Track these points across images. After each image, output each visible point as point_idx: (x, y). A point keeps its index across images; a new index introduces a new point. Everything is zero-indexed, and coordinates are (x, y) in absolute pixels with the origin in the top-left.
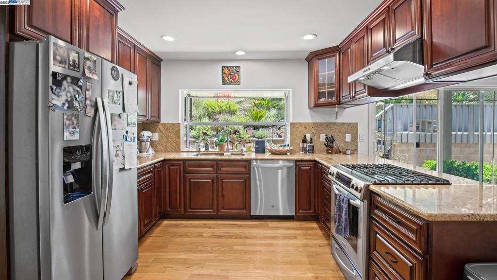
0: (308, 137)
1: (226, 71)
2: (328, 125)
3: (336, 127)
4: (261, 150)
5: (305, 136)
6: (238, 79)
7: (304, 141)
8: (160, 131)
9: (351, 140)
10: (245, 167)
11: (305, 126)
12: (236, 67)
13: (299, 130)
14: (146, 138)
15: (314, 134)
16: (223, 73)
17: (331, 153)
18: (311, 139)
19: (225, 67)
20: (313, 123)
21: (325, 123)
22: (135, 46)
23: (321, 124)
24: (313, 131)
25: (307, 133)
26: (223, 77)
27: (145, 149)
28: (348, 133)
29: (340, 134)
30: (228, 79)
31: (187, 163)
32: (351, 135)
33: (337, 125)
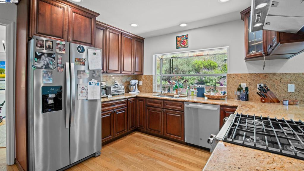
0: (244, 85)
1: (179, 39)
2: (265, 76)
3: (275, 77)
4: (200, 94)
5: (240, 85)
6: (187, 44)
7: (240, 89)
8: (143, 80)
9: (295, 90)
10: (181, 106)
11: (242, 77)
12: (185, 35)
13: (235, 80)
14: (133, 84)
15: (250, 84)
16: (177, 41)
17: (265, 102)
18: (247, 88)
19: (178, 37)
20: (250, 74)
21: (262, 74)
22: (121, 33)
23: (258, 75)
24: (250, 81)
25: (243, 82)
26: (177, 43)
27: (133, 90)
28: (291, 84)
29: (281, 85)
30: (180, 45)
31: (147, 100)
32: (295, 85)
33: (276, 76)
